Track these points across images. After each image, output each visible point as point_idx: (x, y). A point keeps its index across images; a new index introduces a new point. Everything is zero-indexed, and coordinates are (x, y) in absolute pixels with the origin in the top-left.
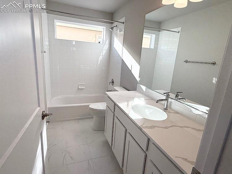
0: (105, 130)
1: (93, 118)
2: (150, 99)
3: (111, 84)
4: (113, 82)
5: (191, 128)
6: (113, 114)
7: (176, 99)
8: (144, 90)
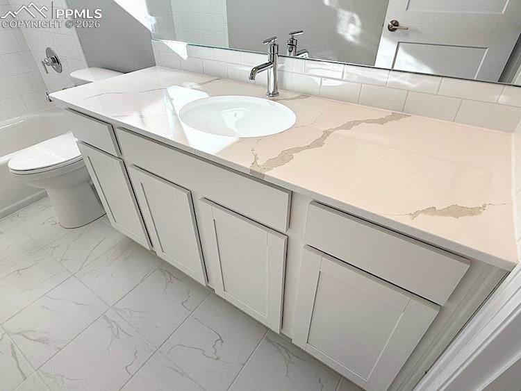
0: (109, 214)
1: (45, 195)
2: (213, 79)
3: (50, 68)
4: (56, 61)
5: (366, 121)
6: (117, 162)
7: (292, 56)
8: (184, 55)
